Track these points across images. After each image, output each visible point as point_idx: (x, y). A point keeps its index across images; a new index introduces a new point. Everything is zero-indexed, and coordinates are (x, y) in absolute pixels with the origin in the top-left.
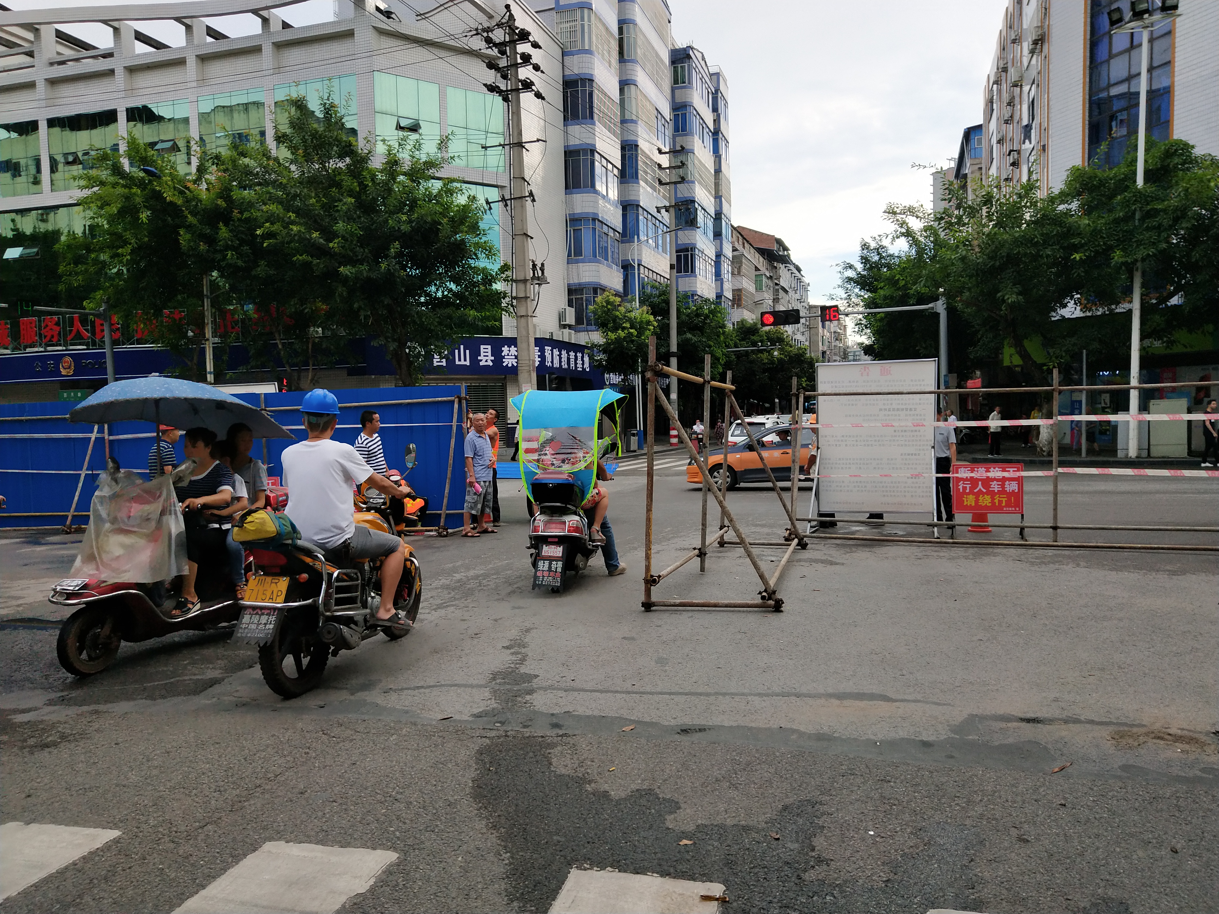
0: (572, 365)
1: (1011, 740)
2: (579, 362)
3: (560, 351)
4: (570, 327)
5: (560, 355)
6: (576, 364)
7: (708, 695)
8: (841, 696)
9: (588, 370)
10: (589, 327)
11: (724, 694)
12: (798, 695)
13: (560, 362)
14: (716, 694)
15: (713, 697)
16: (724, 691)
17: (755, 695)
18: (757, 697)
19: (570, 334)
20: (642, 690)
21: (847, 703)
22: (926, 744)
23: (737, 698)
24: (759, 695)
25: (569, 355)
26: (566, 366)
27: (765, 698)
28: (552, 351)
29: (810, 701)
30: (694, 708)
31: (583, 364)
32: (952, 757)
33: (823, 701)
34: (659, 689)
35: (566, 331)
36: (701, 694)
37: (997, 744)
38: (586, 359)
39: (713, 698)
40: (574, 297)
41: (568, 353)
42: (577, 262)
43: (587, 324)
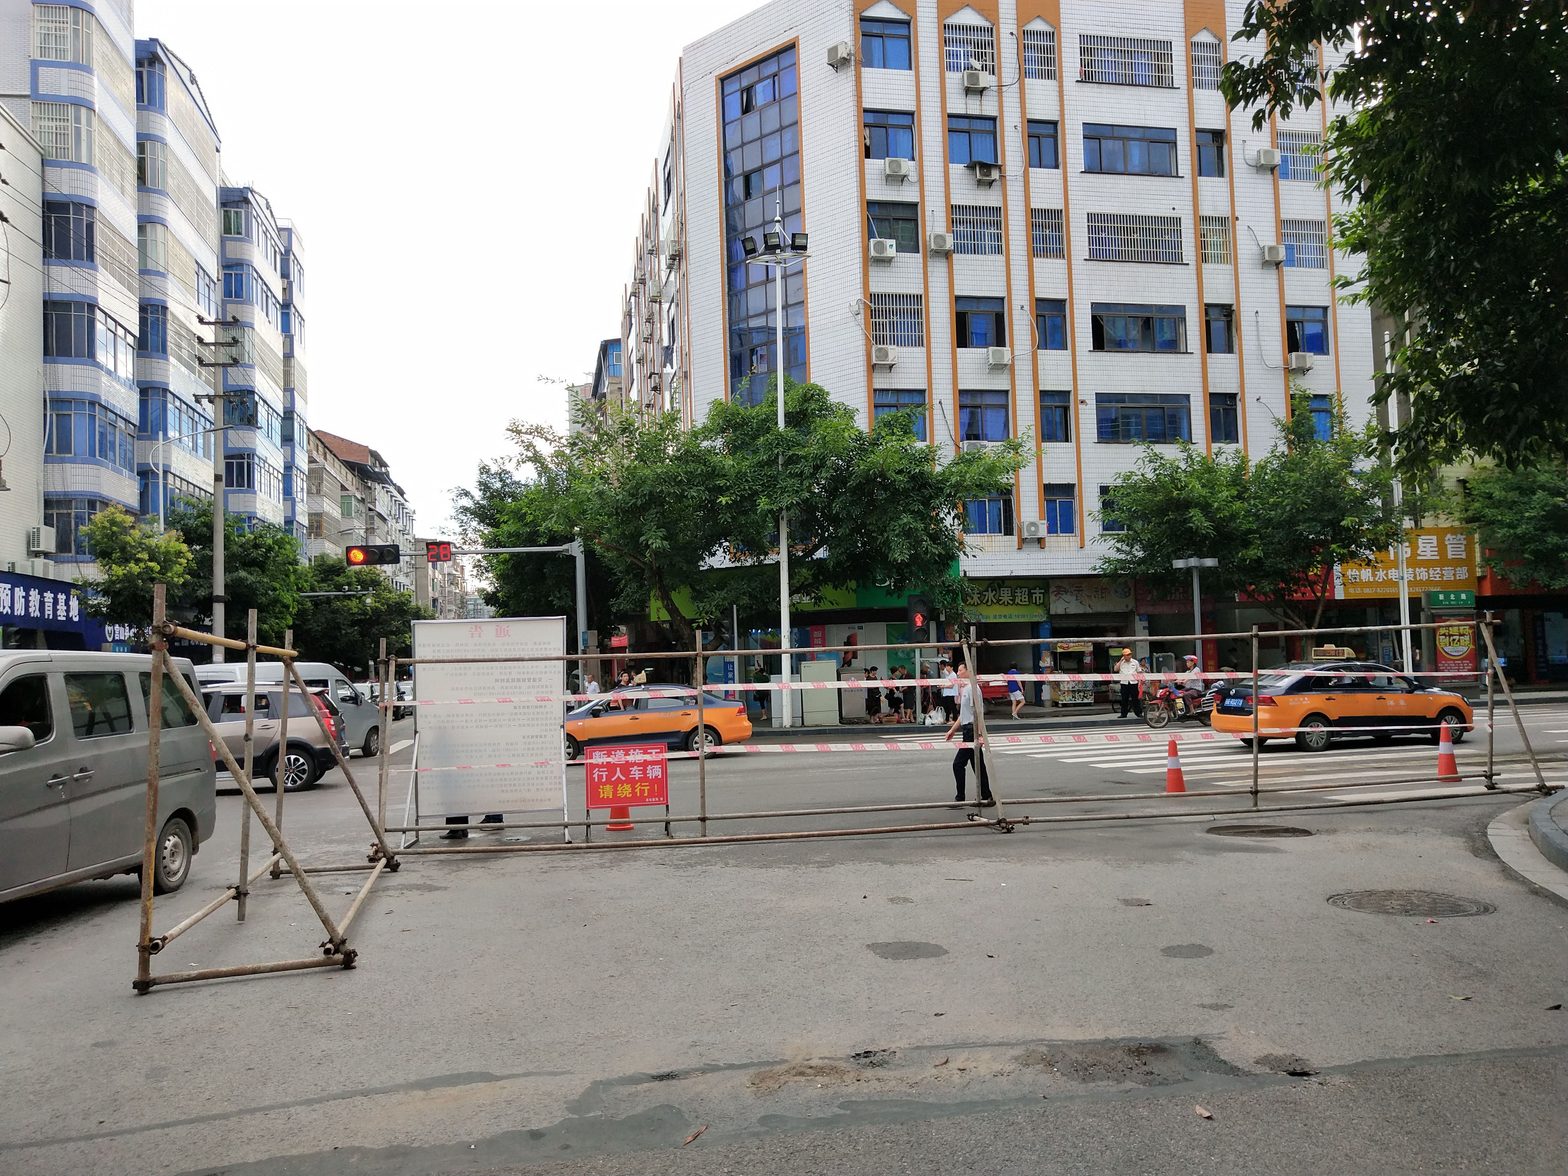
0: (49, 611)
1: (640, 1109)
2: (62, 607)
3: (27, 591)
4: (46, 555)
5: (26, 598)
6: (55, 610)
7: (225, 1116)
8: (425, 1085)
9: (76, 619)
10: (80, 557)
11: (252, 1111)
12: (365, 1093)
13: (27, 607)
14: (241, 1112)
15: (236, 1119)
16: (253, 1105)
17: (301, 1104)
18: (303, 1107)
19: (46, 566)
20: (115, 1128)
21: (435, 1092)
22: (536, 1135)
23: (272, 1114)
24: (309, 1102)
25: (42, 597)
26: (37, 614)
27: (316, 1106)
28: (12, 590)
29: (382, 1099)
30: (201, 1143)
31: (68, 611)
32: (567, 1147)
33: (400, 1096)
34: (145, 1122)
35: (40, 562)
36: (215, 1117)
37: (623, 1117)
38: (74, 603)
39: (232, 1122)
40: (55, 512)
41: (41, 593)
42: (63, 461)
43: (77, 553)
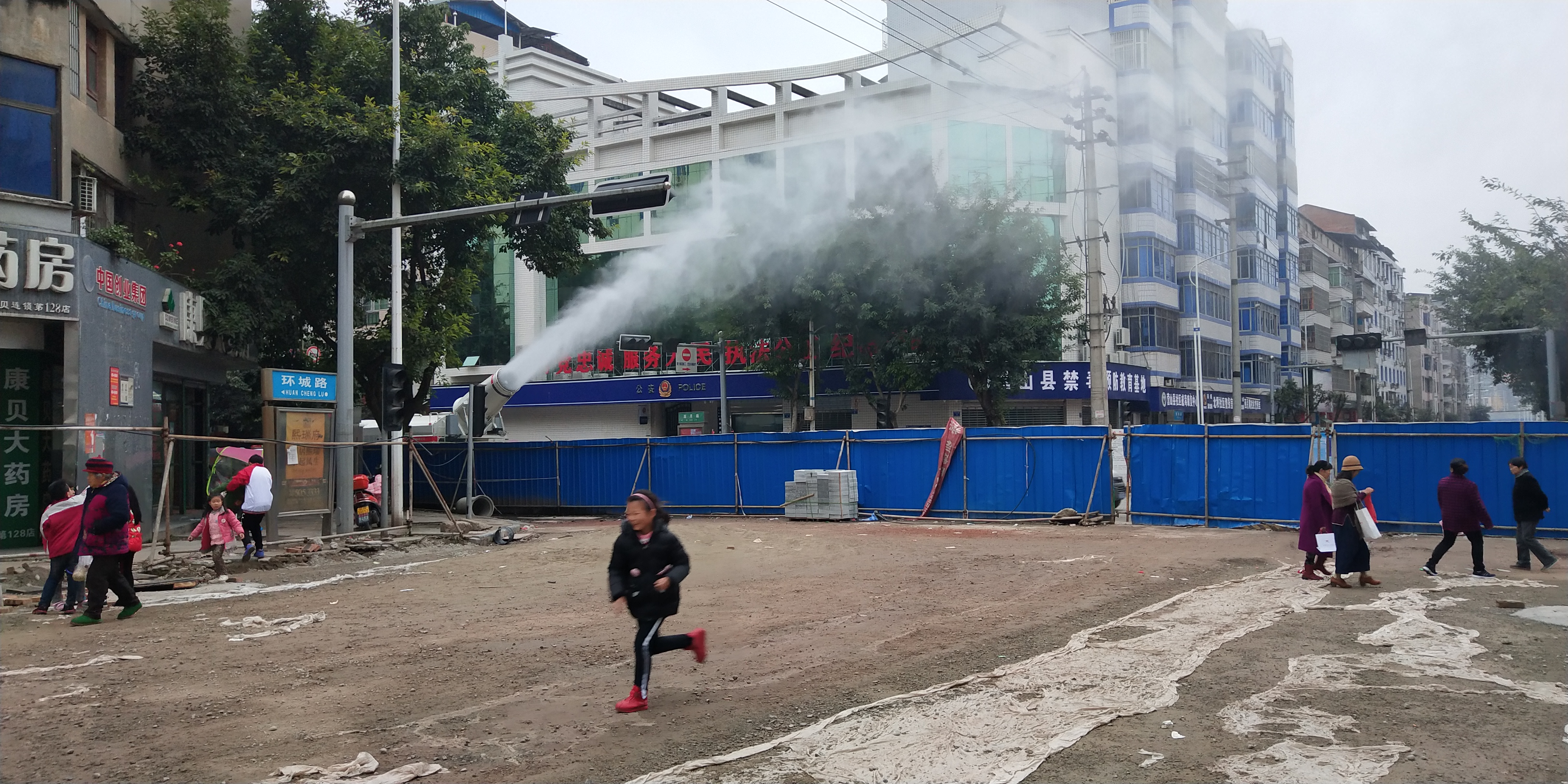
0: (1130, 388)
2: (1137, 384)
3: (1119, 374)
4: (1125, 348)
5: (1119, 378)
6: (1133, 386)
9: (1144, 392)
10: (1145, 348)
13: (1119, 385)
19: (1126, 355)
25: (1127, 378)
26: (1124, 389)
28: (1112, 374)
31: (1140, 386)
35: (1122, 353)
38: (1143, 381)
40: (1128, 317)
41: (1126, 375)
42: (1133, 281)
43: (1143, 345)
